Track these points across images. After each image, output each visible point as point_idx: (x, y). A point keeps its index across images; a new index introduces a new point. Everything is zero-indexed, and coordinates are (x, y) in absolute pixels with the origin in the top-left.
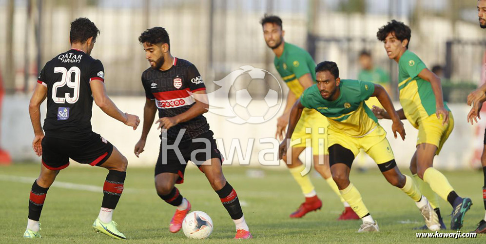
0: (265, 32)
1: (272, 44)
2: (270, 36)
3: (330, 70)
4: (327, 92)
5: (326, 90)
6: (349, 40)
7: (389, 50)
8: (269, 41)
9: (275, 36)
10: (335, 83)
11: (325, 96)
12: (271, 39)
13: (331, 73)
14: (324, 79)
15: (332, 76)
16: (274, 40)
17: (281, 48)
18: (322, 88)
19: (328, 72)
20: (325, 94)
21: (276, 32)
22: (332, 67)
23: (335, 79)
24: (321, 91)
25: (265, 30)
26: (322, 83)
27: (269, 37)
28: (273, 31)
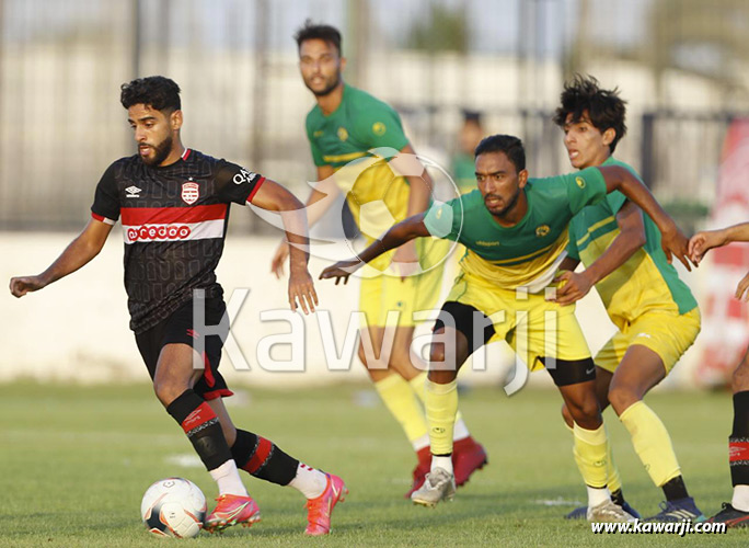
0: (304, 59)
1: (320, 85)
2: (315, 69)
3: (505, 151)
4: (500, 198)
5: (497, 193)
6: (433, 109)
7: (573, 146)
8: (312, 79)
9: (327, 69)
10: (516, 181)
11: (495, 207)
12: (318, 74)
13: (509, 158)
14: (493, 170)
15: (509, 165)
16: (322, 78)
17: (335, 97)
18: (488, 190)
19: (502, 156)
20: (494, 202)
21: (328, 61)
22: (511, 147)
23: (518, 173)
24: (487, 197)
25: (304, 53)
26: (488, 178)
27: (311, 70)
28: (322, 56)
